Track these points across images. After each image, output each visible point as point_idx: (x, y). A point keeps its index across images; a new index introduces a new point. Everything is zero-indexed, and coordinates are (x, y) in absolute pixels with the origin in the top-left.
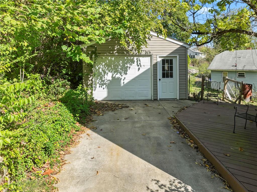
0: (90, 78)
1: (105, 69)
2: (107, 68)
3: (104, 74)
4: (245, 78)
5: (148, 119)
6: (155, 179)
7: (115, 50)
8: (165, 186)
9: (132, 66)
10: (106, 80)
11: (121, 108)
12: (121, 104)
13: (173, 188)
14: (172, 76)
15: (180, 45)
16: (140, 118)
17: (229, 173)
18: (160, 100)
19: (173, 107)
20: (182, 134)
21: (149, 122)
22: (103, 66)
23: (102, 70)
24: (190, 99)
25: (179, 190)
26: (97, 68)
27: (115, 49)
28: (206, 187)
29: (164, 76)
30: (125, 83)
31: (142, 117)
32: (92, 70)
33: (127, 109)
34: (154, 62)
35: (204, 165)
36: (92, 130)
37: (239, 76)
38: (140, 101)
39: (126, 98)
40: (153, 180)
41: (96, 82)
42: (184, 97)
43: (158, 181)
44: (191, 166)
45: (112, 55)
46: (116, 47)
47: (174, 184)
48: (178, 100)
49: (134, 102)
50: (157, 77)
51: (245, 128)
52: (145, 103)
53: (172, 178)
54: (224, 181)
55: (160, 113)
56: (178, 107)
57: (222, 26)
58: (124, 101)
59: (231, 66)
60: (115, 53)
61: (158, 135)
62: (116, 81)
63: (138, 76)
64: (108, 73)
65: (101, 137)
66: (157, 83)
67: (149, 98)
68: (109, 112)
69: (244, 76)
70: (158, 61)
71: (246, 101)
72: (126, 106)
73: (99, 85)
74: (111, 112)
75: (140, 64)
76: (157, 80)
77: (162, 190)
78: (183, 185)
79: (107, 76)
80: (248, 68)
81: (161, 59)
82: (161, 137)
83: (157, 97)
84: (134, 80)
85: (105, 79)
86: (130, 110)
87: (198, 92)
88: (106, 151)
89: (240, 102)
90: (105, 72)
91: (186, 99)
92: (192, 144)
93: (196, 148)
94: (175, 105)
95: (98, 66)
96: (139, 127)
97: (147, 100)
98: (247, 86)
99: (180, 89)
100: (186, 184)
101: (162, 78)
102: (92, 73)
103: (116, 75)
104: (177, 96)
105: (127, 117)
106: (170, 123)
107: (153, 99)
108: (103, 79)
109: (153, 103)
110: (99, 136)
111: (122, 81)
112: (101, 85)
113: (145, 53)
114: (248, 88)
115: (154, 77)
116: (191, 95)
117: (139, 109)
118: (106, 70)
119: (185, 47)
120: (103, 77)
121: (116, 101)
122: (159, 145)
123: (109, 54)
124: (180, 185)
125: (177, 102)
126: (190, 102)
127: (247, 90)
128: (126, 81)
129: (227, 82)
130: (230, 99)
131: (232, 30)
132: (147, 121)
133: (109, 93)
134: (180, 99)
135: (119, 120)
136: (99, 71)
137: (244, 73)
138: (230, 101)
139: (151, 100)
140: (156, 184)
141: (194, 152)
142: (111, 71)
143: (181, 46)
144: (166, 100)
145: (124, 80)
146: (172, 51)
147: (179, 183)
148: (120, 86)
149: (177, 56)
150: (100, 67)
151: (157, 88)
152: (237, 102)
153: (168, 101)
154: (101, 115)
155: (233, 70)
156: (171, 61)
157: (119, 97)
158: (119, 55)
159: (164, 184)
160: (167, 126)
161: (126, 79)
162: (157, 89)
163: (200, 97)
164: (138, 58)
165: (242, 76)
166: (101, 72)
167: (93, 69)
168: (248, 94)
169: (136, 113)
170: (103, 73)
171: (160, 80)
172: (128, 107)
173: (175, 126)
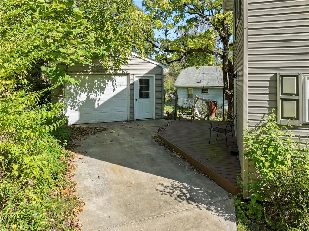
0: (59, 99)
1: (77, 89)
2: (80, 88)
3: (77, 95)
4: (208, 94)
5: (133, 139)
6: (159, 183)
7: (90, 69)
8: (168, 186)
9: (107, 85)
10: (79, 101)
11: (101, 131)
12: (98, 127)
13: (175, 186)
14: (148, 96)
15: (156, 65)
16: (125, 139)
17: (212, 170)
18: (137, 121)
19: (152, 126)
20: (169, 149)
21: (135, 142)
22: (75, 86)
23: (74, 91)
24: (165, 118)
25: (179, 187)
26: (68, 88)
27: (90, 67)
28: (197, 183)
29: (140, 96)
30: (99, 105)
31: (126, 138)
32: (62, 91)
33: (107, 132)
34: (131, 82)
35: (192, 169)
36: (83, 155)
37: (203, 92)
38: (117, 123)
39: (101, 120)
40: (158, 184)
41: (67, 104)
42: (160, 117)
43: (162, 184)
44: (183, 171)
45: (86, 74)
46: (90, 65)
47: (174, 184)
48: (154, 119)
49: (111, 125)
50: (134, 97)
51: (217, 140)
52: (124, 125)
53: (172, 181)
54: (208, 177)
55: (142, 133)
56: (156, 127)
57: (191, 44)
58: (99, 124)
59: (196, 83)
60: (90, 71)
61: (149, 153)
62: (90, 102)
63: (114, 96)
64: (80, 94)
65: (96, 159)
66: (134, 103)
67: (126, 119)
68: (89, 136)
69: (207, 92)
70: (135, 80)
71: (212, 117)
72: (105, 129)
73: (71, 107)
74: (91, 135)
75: (115, 84)
76: (134, 100)
77: (167, 189)
78: (181, 184)
79: (80, 97)
80: (211, 84)
81: (138, 79)
82: (152, 153)
83: (134, 117)
84: (110, 101)
85: (77, 100)
86: (111, 132)
87: (172, 110)
88: (107, 170)
89: (208, 119)
90: (77, 93)
91: (161, 118)
92: (179, 156)
93: (183, 158)
94: (153, 125)
95: (69, 86)
96: (128, 148)
97: (124, 121)
98: (213, 103)
99: (156, 108)
100: (183, 183)
101: (139, 98)
102: (62, 94)
103: (90, 96)
104: (153, 116)
105: (111, 139)
106: (154, 141)
107: (129, 120)
108: (75, 100)
109: (131, 124)
110: (94, 159)
111: (97, 102)
112: (73, 107)
113: (121, 73)
114: (213, 105)
115: (130, 97)
116: (166, 115)
117: (120, 131)
118: (79, 91)
119: (161, 67)
120: (75, 98)
121: (89, 124)
122: (152, 159)
123: (82, 73)
124: (179, 184)
125: (154, 122)
126: (166, 122)
127: (213, 107)
128: (101, 102)
129: (197, 100)
130: (199, 116)
131: (199, 50)
132: (133, 142)
133: (81, 116)
134: (156, 119)
135: (105, 143)
136: (70, 92)
137: (207, 90)
138: (199, 118)
139: (127, 121)
140: (161, 186)
141: (182, 161)
142: (84, 92)
143: (158, 65)
144: (143, 120)
145: (98, 101)
146: (149, 71)
147: (178, 183)
148: (94, 107)
149: (153, 76)
150: (72, 87)
151: (134, 108)
152: (206, 119)
153: (144, 121)
154: (82, 140)
155: (197, 87)
156: (148, 80)
157: (93, 120)
158: (94, 74)
159: (167, 185)
160: (153, 144)
161: (101, 99)
162: (134, 110)
163: (174, 115)
164: (114, 78)
165: (205, 92)
166: (72, 92)
167: (63, 89)
168: (214, 111)
169: (118, 135)
170: (75, 94)
171: (136, 100)
172: (106, 130)
173: (160, 144)
